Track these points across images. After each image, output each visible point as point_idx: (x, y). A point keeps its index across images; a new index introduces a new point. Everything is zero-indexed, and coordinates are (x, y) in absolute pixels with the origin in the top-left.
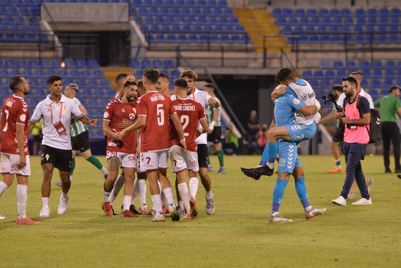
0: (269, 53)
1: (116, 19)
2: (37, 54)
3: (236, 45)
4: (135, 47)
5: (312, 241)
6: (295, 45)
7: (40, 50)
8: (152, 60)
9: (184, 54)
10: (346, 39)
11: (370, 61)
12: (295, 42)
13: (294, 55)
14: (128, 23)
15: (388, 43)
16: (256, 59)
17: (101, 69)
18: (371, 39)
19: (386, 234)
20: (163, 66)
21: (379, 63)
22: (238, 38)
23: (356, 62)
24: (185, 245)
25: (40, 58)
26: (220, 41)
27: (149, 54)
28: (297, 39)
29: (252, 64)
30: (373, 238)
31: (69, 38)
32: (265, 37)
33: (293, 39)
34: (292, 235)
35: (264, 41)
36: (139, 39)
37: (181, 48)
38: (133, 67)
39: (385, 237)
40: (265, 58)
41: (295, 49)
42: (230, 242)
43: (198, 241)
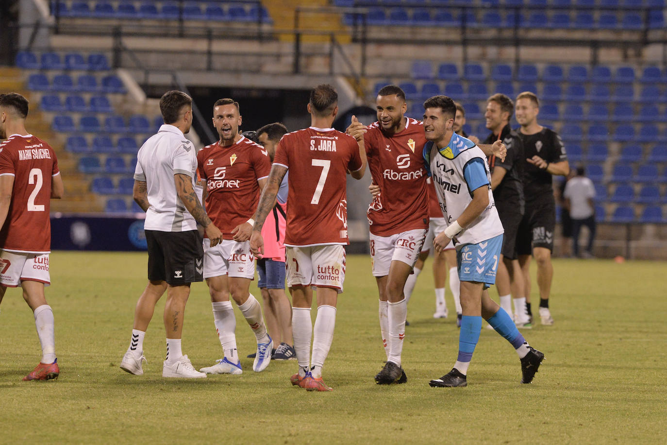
0: (307, 43)
3: (239, 26)
4: (27, 26)
5: (396, 429)
6: (360, 29)
8: (62, 55)
9: (130, 43)
10: (464, 19)
11: (512, 65)
12: (360, 22)
13: (357, 49)
15: (551, 29)
16: (278, 56)
18: (517, 21)
19: (546, 418)
20: (86, 66)
21: (530, 69)
22: (242, 12)
23: (485, 65)
24: (134, 435)
26: (205, 17)
27: (58, 41)
28: (363, 17)
29: (270, 67)
30: (520, 426)
32: (298, 11)
33: (355, 17)
34: (354, 418)
35: (297, 19)
36: (36, 10)
37: (125, 30)
38: (24, 67)
39: (545, 423)
40: (298, 54)
41: (360, 36)
42: (227, 429)
43: (161, 428)
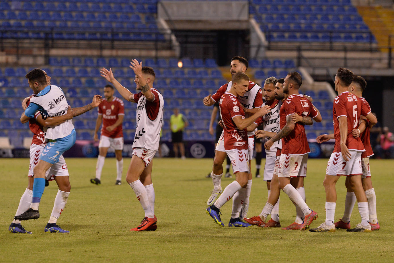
1: (235, 18)
2: (153, 53)
3: (360, 44)
4: (255, 46)
7: (157, 49)
8: (271, 61)
9: (306, 54)
14: (248, 21)
17: (219, 69)
20: (284, 66)
22: (362, 38)
25: (156, 58)
26: (343, 41)
27: (270, 54)
29: (376, 65)
31: (186, 36)
32: (390, 37)
35: (390, 41)
36: (259, 38)
37: (303, 47)
38: (253, 67)
40: (390, 58)
42: (351, 249)
43: (318, 248)
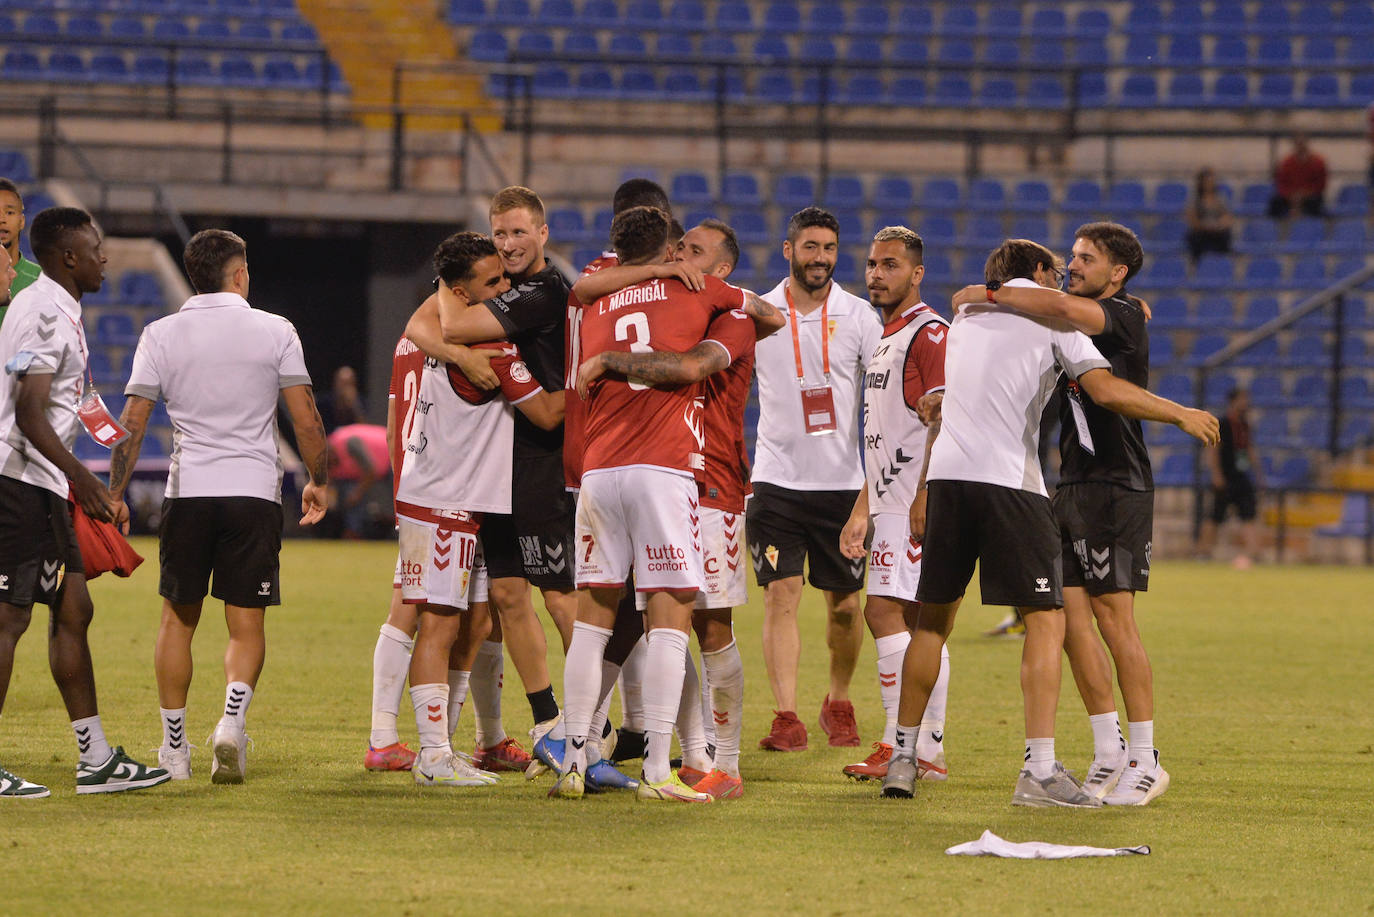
0: (417, 133)
3: (284, 97)
5: (620, 888)
6: (520, 104)
9: (73, 130)
10: (721, 87)
11: (814, 176)
12: (519, 91)
13: (513, 145)
15: (890, 108)
16: (360, 157)
18: (823, 91)
21: (849, 185)
22: (289, 70)
23: (761, 177)
24: (108, 898)
26: (218, 81)
28: (527, 81)
29: (345, 177)
32: (398, 70)
33: (511, 81)
34: (538, 865)
35: (397, 85)
37: (61, 104)
40: (398, 152)
41: (519, 119)
42: (289, 887)
43: (160, 884)
